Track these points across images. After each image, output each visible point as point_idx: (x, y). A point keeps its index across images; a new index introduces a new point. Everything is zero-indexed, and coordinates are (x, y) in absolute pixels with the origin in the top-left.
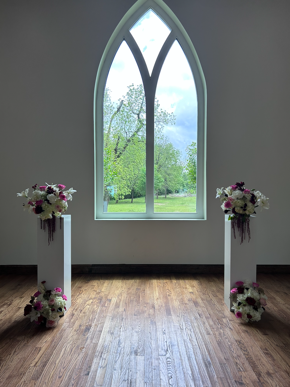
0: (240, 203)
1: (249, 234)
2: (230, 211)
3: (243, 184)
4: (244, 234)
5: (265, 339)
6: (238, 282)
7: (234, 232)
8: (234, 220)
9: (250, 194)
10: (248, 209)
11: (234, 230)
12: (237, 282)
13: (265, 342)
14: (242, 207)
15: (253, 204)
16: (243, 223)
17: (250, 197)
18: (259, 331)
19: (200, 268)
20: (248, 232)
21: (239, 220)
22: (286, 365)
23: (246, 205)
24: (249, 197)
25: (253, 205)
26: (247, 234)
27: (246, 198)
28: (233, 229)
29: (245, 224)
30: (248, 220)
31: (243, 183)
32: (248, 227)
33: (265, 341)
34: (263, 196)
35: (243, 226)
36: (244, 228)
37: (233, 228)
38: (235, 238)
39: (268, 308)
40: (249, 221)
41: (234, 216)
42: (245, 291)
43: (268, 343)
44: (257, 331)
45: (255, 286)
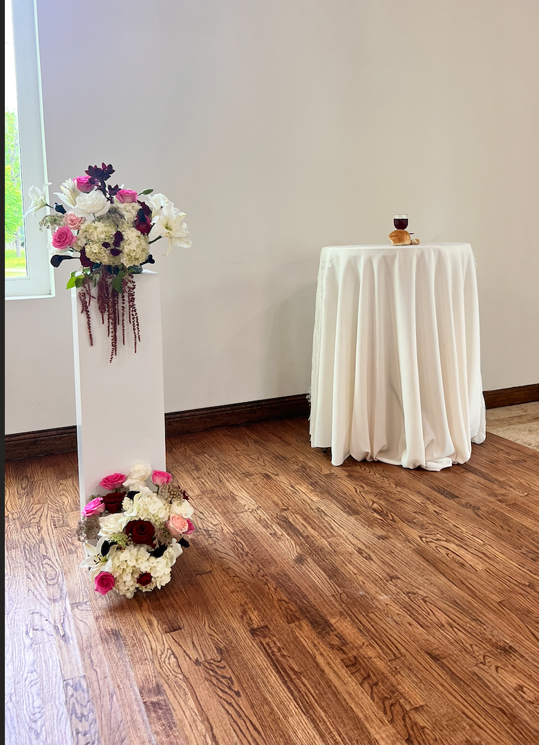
0: (103, 231)
1: (136, 326)
2: (70, 258)
3: (107, 171)
4: (119, 327)
5: (167, 646)
6: (107, 479)
7: (89, 324)
8: (86, 285)
9: (137, 204)
10: (126, 248)
11: (89, 318)
12: (105, 476)
13: (163, 659)
14: (106, 245)
15: (143, 233)
16: (115, 294)
17: (135, 213)
18: (155, 623)
19: (42, 440)
20: (132, 320)
21: (102, 287)
22: (205, 736)
23: (119, 237)
24: (130, 211)
25: (142, 236)
26: (129, 327)
27: (122, 216)
28: (84, 316)
29: (123, 297)
30: (130, 285)
31: (110, 166)
32: (130, 306)
33: (164, 656)
34: (169, 208)
35: (115, 303)
36: (120, 308)
37: (85, 312)
38: (92, 345)
39: (207, 531)
40: (133, 289)
41: (86, 275)
42: (126, 501)
43: (173, 660)
44: (150, 624)
45: (159, 481)
